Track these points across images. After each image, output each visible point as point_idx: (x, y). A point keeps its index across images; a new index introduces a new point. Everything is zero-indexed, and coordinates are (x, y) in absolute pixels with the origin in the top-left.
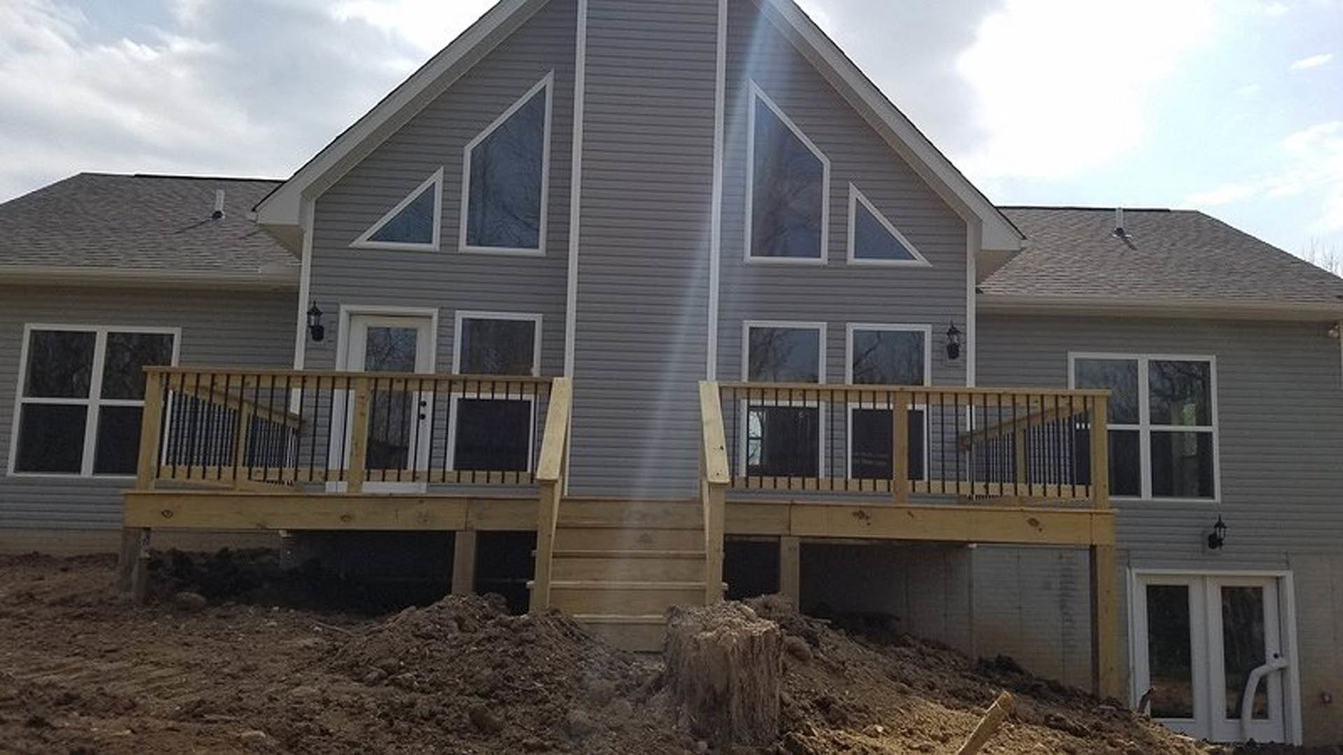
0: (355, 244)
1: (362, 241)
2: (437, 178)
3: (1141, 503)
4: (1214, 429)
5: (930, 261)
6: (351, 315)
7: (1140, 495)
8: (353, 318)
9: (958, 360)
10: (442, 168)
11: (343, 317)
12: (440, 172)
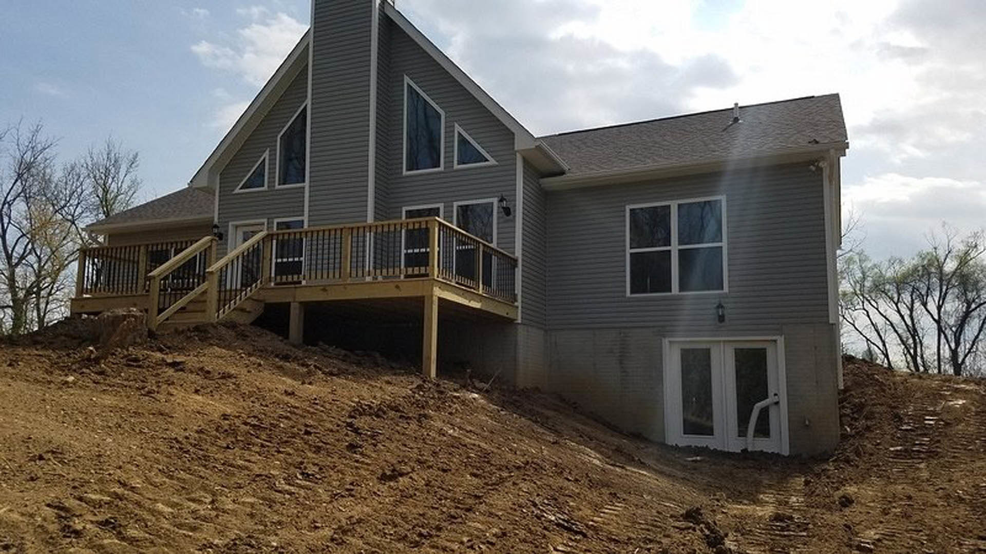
0: (234, 192)
1: (237, 191)
2: (266, 155)
3: (673, 296)
4: (724, 244)
5: (497, 161)
6: (237, 227)
7: (670, 291)
8: (238, 229)
9: (511, 217)
10: (268, 149)
11: (230, 228)
12: (267, 152)
